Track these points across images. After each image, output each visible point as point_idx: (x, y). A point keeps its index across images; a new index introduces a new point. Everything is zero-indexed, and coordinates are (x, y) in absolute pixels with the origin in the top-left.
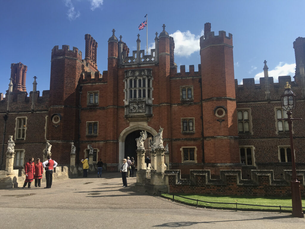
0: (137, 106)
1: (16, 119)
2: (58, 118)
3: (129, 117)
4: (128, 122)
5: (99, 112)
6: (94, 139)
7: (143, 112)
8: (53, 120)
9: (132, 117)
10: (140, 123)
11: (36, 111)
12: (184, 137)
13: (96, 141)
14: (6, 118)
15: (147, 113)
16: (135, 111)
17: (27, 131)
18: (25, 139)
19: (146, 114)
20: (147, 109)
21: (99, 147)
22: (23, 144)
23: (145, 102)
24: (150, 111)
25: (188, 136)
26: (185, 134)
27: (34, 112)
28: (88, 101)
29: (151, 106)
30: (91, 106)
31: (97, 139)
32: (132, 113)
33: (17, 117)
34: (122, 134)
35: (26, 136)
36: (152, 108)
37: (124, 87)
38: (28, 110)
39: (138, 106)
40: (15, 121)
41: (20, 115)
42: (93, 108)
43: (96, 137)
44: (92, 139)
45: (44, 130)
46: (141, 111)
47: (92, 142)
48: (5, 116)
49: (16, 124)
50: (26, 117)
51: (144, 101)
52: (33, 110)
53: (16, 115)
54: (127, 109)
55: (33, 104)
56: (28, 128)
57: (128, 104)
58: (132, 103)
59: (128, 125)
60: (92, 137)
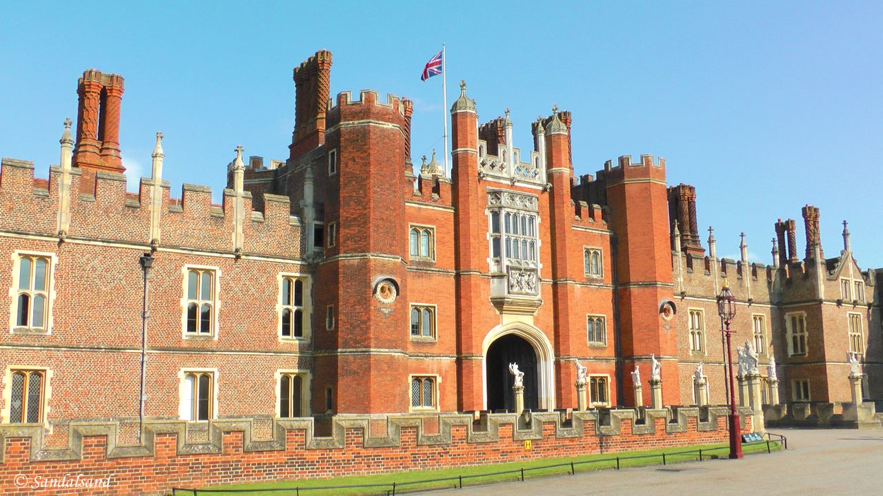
0: (523, 279)
1: (184, 270)
2: (390, 289)
3: (507, 302)
5: (436, 280)
6: (430, 351)
7: (533, 294)
8: (378, 292)
9: (511, 304)
10: (520, 317)
11: (247, 255)
12: (591, 354)
13: (433, 356)
14: (146, 261)
16: (517, 290)
17: (221, 311)
19: (538, 300)
21: (440, 372)
22: (213, 351)
23: (536, 271)
25: (597, 353)
26: (592, 347)
27: (243, 257)
28: (409, 247)
30: (419, 263)
31: (435, 350)
33: (187, 266)
34: (486, 341)
35: (221, 328)
36: (540, 286)
37: (487, 226)
38: (223, 246)
40: (181, 278)
41: (200, 259)
42: (424, 268)
43: (432, 344)
44: (425, 350)
45: (275, 316)
46: (529, 291)
47: (426, 356)
48: (145, 254)
49: (184, 287)
50: (217, 268)
52: (239, 250)
53: (184, 258)
54: (501, 282)
55: (240, 229)
56: (225, 304)
57: (505, 271)
58: (512, 268)
59: (497, 320)
60: (424, 343)
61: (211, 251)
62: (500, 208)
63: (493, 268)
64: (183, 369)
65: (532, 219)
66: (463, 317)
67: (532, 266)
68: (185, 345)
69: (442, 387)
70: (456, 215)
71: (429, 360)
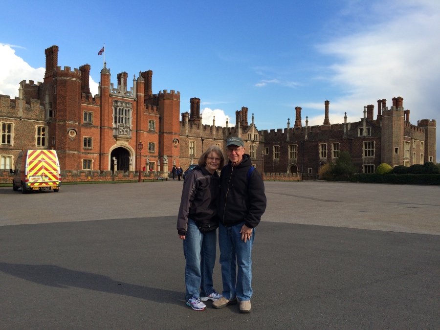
0: (124, 130)
2: (74, 132)
4: (116, 140)
5: (93, 129)
6: (90, 152)
8: (69, 133)
9: (120, 138)
10: (123, 142)
12: (149, 155)
16: (122, 133)
17: (14, 137)
18: (13, 145)
19: (130, 137)
21: (93, 158)
22: (11, 149)
25: (152, 154)
26: (150, 153)
27: (23, 120)
28: (83, 119)
29: (131, 131)
30: (87, 124)
31: (92, 152)
33: (2, 122)
34: (111, 149)
35: (14, 142)
37: (112, 112)
38: (15, 116)
41: (6, 120)
42: (89, 125)
43: (91, 150)
44: (88, 151)
45: (34, 139)
46: (127, 134)
47: (88, 153)
50: (13, 123)
53: (1, 119)
54: (116, 131)
55: (21, 110)
56: (16, 135)
57: (118, 127)
58: (121, 126)
59: (115, 143)
60: (88, 149)
61: (11, 117)
62: (117, 106)
63: (114, 126)
65: (129, 111)
66: (102, 141)
67: (128, 126)
68: (1, 147)
69: (94, 163)
70: (101, 108)
71: (90, 154)
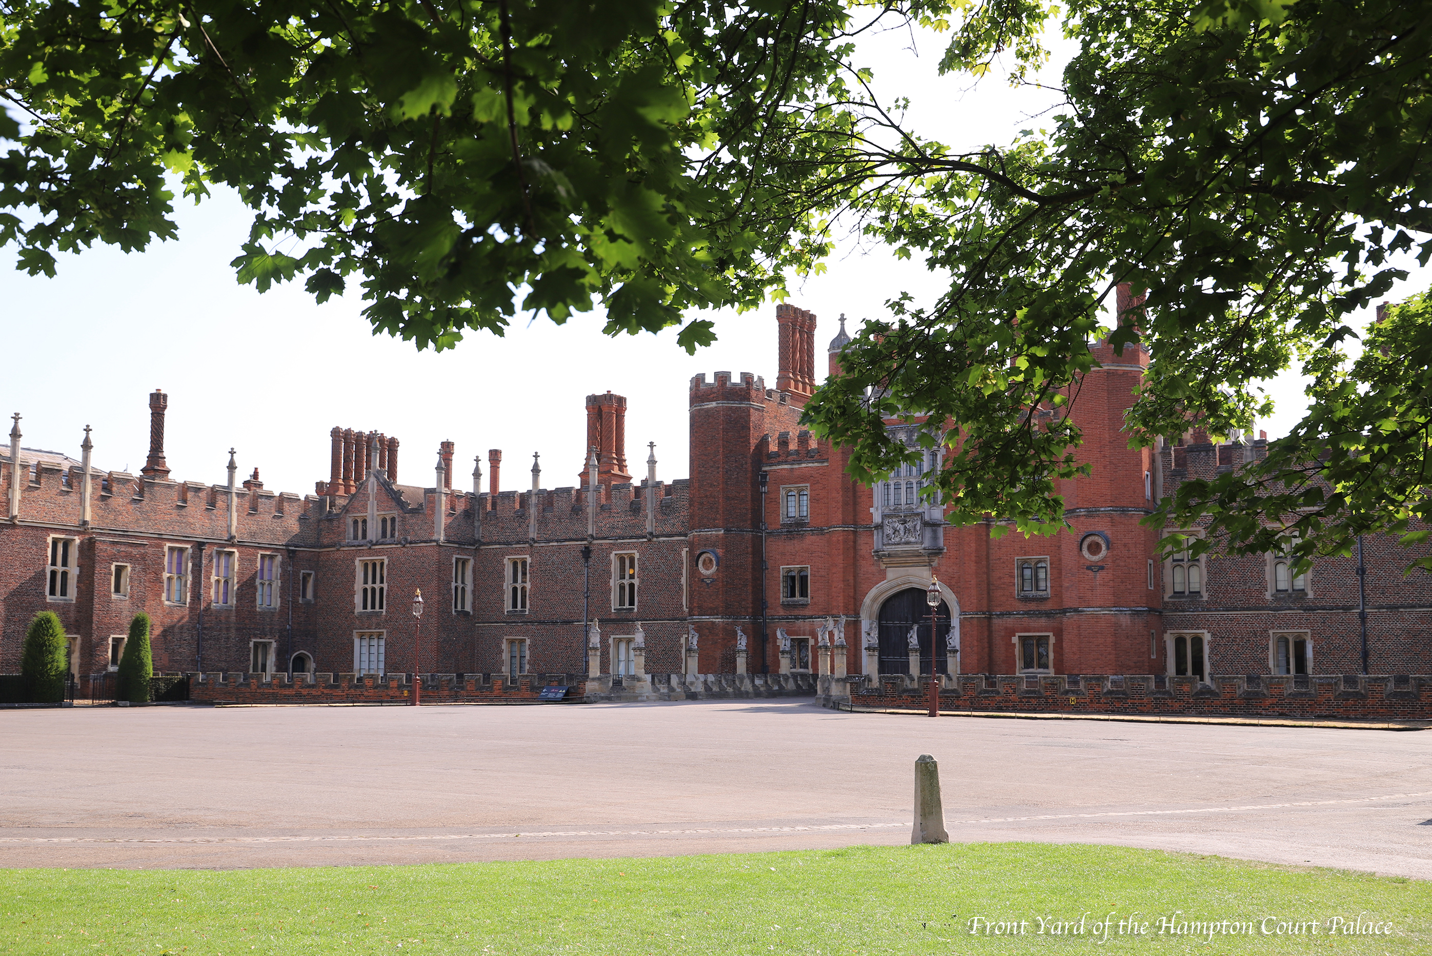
0: (902, 527)
1: (612, 556)
2: (711, 560)
3: (884, 555)
4: (883, 567)
5: (811, 540)
6: (801, 613)
7: (916, 543)
8: (700, 565)
9: (889, 555)
10: (911, 570)
11: (657, 537)
12: (1022, 607)
13: (804, 618)
14: (587, 553)
15: (927, 543)
16: (897, 539)
17: (639, 587)
18: (636, 610)
19: (924, 549)
20: (928, 533)
21: (812, 634)
22: (633, 621)
23: (921, 515)
24: (935, 538)
25: (1033, 606)
26: (1026, 600)
27: (655, 539)
28: (782, 511)
29: (939, 525)
30: (791, 525)
31: (807, 612)
32: (889, 544)
33: (614, 552)
34: (867, 600)
35: (639, 602)
36: (941, 531)
38: (639, 532)
39: (905, 527)
40: (610, 562)
41: (622, 547)
42: (796, 528)
43: (804, 606)
44: (796, 612)
45: (681, 589)
46: (913, 540)
47: (796, 619)
48: (586, 548)
49: (612, 570)
50: (635, 551)
51: (918, 514)
52: (651, 534)
53: (612, 547)
54: (878, 534)
55: (650, 516)
56: (642, 581)
57: (880, 521)
58: (890, 517)
59: (882, 575)
60: (795, 606)
61: (631, 538)
63: (876, 517)
64: (612, 637)
67: (918, 510)
68: (613, 617)
71: (799, 623)
